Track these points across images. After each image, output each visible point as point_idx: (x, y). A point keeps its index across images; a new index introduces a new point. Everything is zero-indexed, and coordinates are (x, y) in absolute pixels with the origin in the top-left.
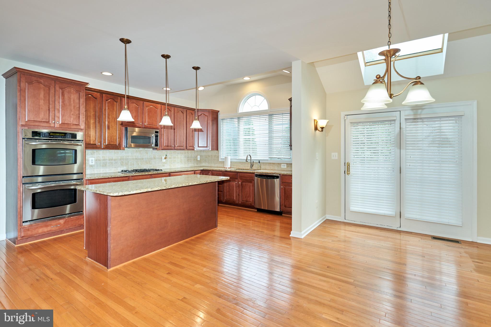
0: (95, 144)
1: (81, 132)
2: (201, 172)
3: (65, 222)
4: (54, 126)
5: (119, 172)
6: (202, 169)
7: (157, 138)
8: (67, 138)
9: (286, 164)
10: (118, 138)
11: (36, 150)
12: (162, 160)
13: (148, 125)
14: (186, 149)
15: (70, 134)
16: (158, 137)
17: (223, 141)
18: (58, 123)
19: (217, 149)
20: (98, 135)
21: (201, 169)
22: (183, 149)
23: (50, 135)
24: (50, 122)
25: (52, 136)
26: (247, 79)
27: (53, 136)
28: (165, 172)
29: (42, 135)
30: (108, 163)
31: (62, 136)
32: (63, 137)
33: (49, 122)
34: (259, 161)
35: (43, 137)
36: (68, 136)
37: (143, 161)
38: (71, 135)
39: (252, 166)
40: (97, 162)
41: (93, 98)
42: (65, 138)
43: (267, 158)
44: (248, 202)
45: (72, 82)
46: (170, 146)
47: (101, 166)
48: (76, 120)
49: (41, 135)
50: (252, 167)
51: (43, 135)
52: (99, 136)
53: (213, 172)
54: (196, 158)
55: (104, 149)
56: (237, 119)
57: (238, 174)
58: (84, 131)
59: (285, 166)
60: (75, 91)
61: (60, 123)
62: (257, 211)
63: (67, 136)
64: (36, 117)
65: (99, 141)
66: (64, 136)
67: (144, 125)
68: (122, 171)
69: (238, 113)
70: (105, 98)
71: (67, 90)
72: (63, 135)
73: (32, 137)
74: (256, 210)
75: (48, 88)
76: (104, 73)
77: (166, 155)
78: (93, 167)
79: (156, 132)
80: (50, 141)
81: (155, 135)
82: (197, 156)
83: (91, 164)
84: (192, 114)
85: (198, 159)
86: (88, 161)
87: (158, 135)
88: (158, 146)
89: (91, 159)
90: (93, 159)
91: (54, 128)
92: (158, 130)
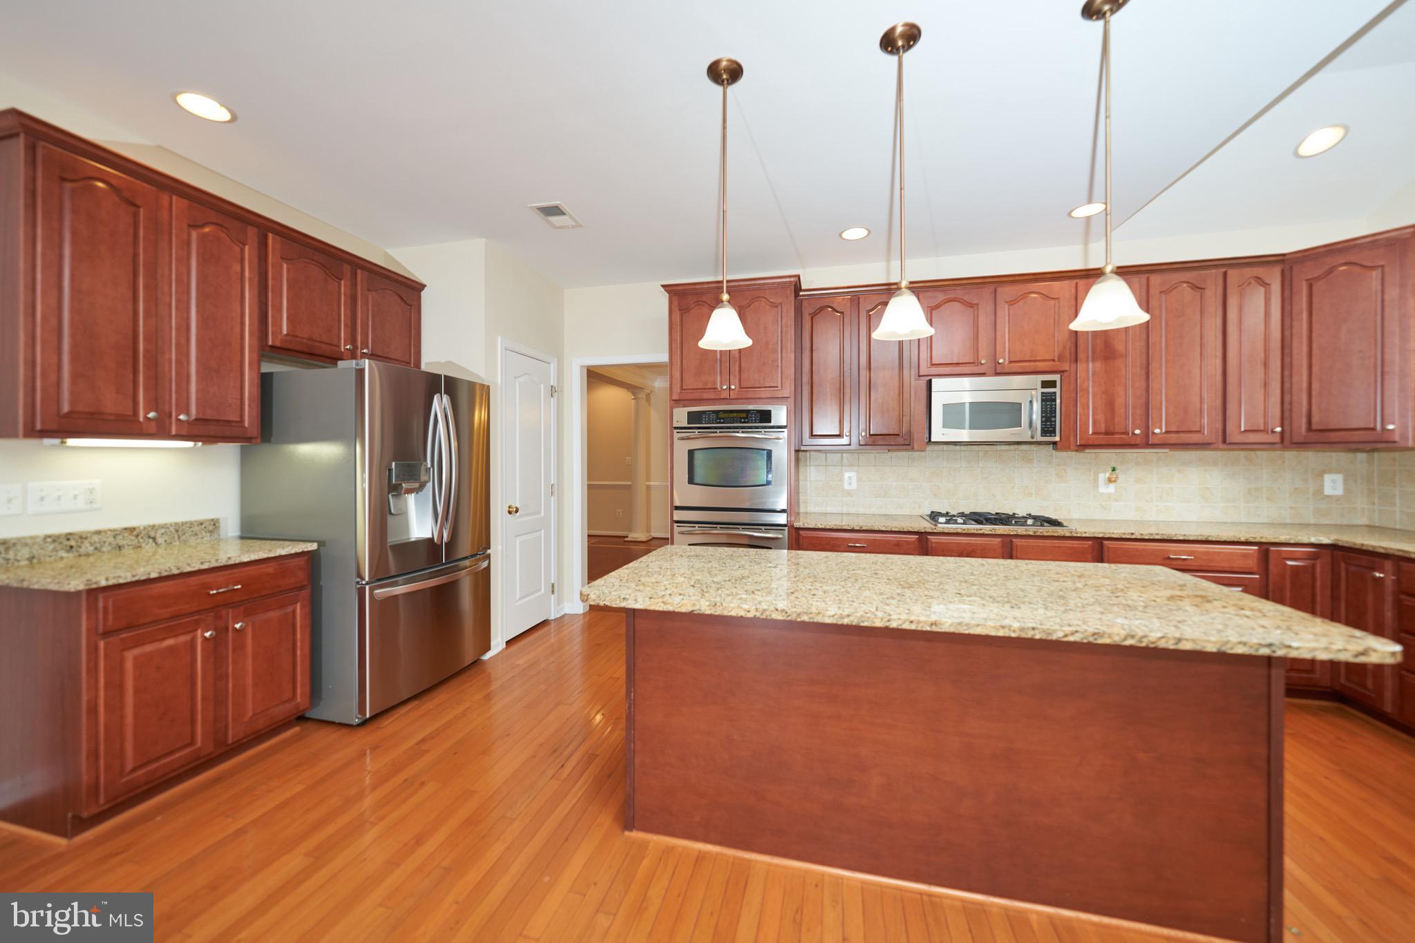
1: (782, 405)
4: (727, 397)
7: (1051, 405)
8: (752, 423)
11: (696, 452)
13: (1012, 364)
14: (1224, 441)
15: (757, 412)
16: (1055, 400)
18: (733, 387)
21: (1313, 540)
22: (1207, 446)
23: (718, 418)
24: (719, 389)
25: (722, 421)
27: (723, 418)
30: (892, 488)
31: (742, 418)
33: (716, 388)
35: (705, 423)
36: (754, 419)
37: (1013, 487)
38: (758, 415)
40: (862, 483)
41: (833, 313)
42: (747, 423)
46: (1122, 432)
47: (874, 494)
49: (701, 418)
52: (848, 412)
58: (791, 401)
60: (769, 304)
61: (738, 387)
63: (752, 417)
65: (848, 426)
66: (745, 419)
67: (999, 363)
68: (932, 514)
70: (866, 305)
72: (744, 415)
73: (688, 424)
76: (846, 235)
77: (1114, 470)
78: (852, 497)
79: (1045, 384)
80: (718, 431)
81: (1042, 393)
82: (1320, 475)
83: (846, 487)
84: (1261, 282)
85: (1328, 490)
86: (840, 481)
87: (1055, 393)
88: (1053, 435)
89: (847, 475)
90: (853, 474)
91: (728, 400)
92: (1056, 377)
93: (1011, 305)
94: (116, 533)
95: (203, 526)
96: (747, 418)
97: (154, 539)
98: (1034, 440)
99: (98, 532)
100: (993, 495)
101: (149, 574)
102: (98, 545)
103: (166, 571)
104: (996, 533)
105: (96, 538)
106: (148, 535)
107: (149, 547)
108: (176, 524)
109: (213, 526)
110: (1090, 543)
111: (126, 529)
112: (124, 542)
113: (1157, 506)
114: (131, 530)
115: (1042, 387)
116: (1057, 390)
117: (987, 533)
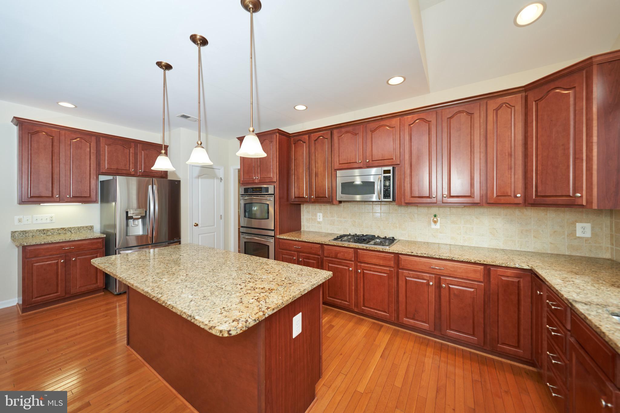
0: (303, 197)
7: (388, 183)
8: (263, 193)
10: (328, 188)
14: (487, 202)
16: (390, 180)
20: (306, 186)
35: (249, 193)
40: (324, 218)
41: (302, 143)
46: (428, 196)
60: (269, 142)
67: (367, 162)
73: (244, 193)
76: (297, 108)
77: (435, 216)
78: (320, 224)
79: (385, 172)
81: (384, 176)
82: (574, 223)
83: (318, 220)
84: (509, 106)
85: (579, 234)
86: (316, 217)
87: (390, 176)
88: (389, 198)
89: (318, 214)
90: (321, 214)
91: (256, 183)
92: (391, 168)
93: (373, 132)
94: (58, 230)
95: (87, 228)
96: (261, 191)
97: (71, 231)
98: (380, 200)
99: (53, 229)
100: (379, 227)
101: (41, 242)
102: (53, 233)
103: (47, 242)
104: (350, 246)
105: (52, 231)
106: (69, 230)
107: (69, 234)
108: (78, 227)
109: (91, 228)
110: (393, 255)
111: (61, 228)
112: (61, 232)
113: (464, 237)
114: (63, 229)
115: (384, 173)
116: (391, 175)
117: (346, 246)
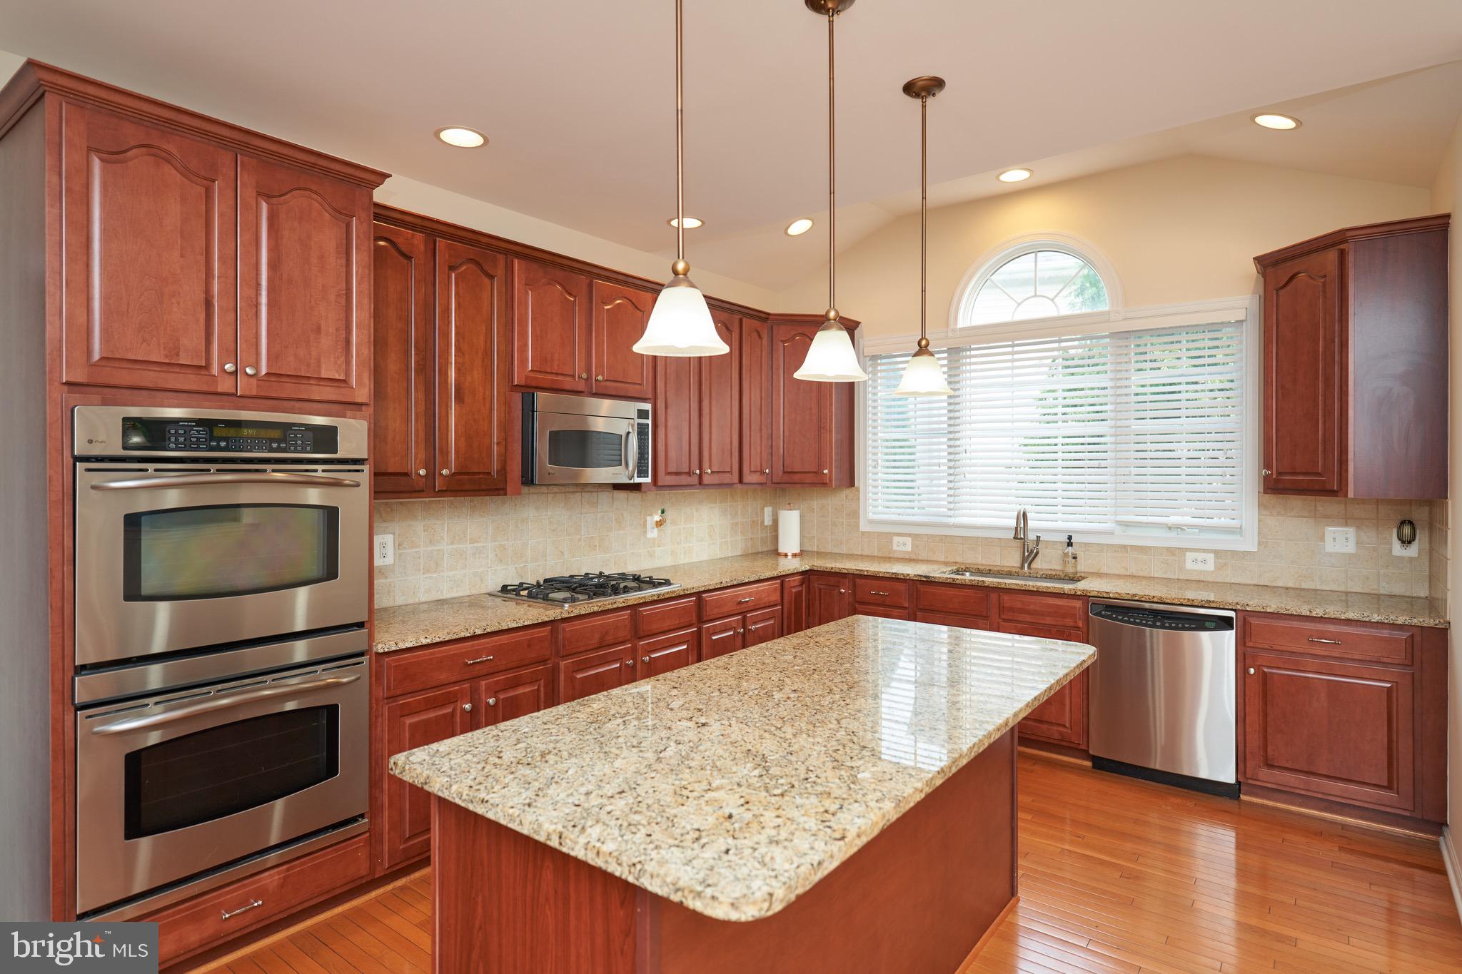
0: (406, 474)
1: (355, 418)
2: (803, 579)
3: (285, 878)
4: (234, 391)
5: (490, 595)
6: (808, 568)
7: (645, 439)
8: (295, 451)
9: (1213, 555)
10: (498, 444)
11: (143, 518)
12: (645, 532)
13: (608, 384)
14: (741, 481)
15: (306, 430)
16: (647, 434)
17: (874, 447)
18: (249, 371)
19: (851, 482)
20: (416, 430)
22: (730, 485)
23: (213, 438)
24: (215, 370)
25: (223, 444)
26: (1015, 176)
27: (226, 439)
28: (687, 592)
29: (173, 439)
30: (446, 555)
31: (272, 440)
32: (275, 445)
33: (207, 367)
34: (1070, 538)
36: (299, 442)
37: (580, 540)
38: (310, 435)
39: (1030, 555)
40: (401, 551)
41: (396, 254)
42: (284, 451)
43: (1109, 526)
44: (1045, 727)
45: (314, 165)
46: (687, 470)
47: (419, 570)
48: (332, 359)
49: (168, 435)
50: (1030, 565)
51: (182, 439)
52: (422, 434)
53: (858, 581)
54: (759, 519)
55: (441, 493)
56: (946, 355)
57: (994, 596)
58: (368, 411)
59: (1204, 561)
60: (331, 211)
61: (264, 371)
62: (1094, 767)
63: (295, 439)
64: (144, 341)
65: (422, 456)
66: (279, 441)
67: (596, 380)
68: (505, 589)
69: (953, 330)
70: (447, 256)
71: (296, 201)
72: (276, 434)
73: (125, 449)
74: (1089, 764)
75: (202, 190)
77: (663, 512)
78: (386, 577)
79: (640, 414)
80: (213, 467)
81: (638, 424)
82: (763, 509)
85: (766, 521)
87: (648, 425)
88: (646, 474)
90: (389, 539)
91: (230, 397)
92: (648, 407)
96: (284, 440)
98: (632, 482)
115: (639, 417)
116: (649, 422)
117: (621, 605)
